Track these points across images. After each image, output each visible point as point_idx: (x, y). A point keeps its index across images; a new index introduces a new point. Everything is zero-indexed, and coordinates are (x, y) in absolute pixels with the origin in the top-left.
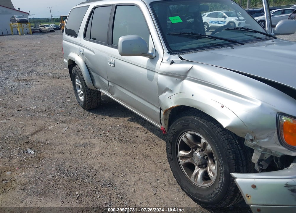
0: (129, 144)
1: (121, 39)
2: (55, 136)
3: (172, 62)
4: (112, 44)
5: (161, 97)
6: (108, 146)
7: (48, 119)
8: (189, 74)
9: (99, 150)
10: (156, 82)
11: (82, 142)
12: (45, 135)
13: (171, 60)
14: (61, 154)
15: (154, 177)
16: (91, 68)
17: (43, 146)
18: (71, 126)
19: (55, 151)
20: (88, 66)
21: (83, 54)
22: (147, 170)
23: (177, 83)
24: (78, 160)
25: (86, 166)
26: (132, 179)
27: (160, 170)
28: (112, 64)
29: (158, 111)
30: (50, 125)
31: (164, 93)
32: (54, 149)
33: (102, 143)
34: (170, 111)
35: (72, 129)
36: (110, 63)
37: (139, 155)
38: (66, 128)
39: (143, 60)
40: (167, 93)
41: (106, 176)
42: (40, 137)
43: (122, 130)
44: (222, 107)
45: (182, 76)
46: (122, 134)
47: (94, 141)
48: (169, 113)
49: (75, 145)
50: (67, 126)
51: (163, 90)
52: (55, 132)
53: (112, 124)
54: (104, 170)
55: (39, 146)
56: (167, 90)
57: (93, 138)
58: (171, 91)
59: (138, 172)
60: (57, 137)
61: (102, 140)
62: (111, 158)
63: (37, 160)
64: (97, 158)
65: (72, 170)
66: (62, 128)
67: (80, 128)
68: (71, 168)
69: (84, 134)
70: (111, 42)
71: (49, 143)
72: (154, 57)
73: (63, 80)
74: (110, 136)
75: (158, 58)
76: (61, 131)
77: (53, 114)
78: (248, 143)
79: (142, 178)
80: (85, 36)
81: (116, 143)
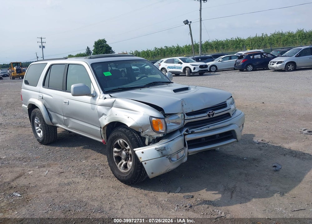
0: (110, 178)
1: (73, 86)
2: (38, 179)
3: (105, 98)
4: (66, 90)
5: (100, 119)
6: (91, 182)
7: (26, 165)
8: (114, 104)
9: (84, 186)
10: (97, 111)
11: (66, 181)
12: (26, 179)
13: (104, 97)
14: (48, 193)
15: (137, 201)
16: (49, 109)
17: (27, 189)
18: (51, 170)
19: (41, 192)
20: (47, 107)
21: (42, 98)
22: (130, 197)
23: (108, 109)
24: (67, 196)
25: (76, 199)
26: (119, 205)
27: (141, 195)
28: (67, 103)
29: (100, 129)
30: (30, 171)
31: (102, 116)
32: (40, 190)
33: (85, 181)
34: (106, 127)
35: (53, 172)
36: (65, 103)
37: (121, 186)
38: (47, 172)
39: (88, 98)
40: (103, 116)
41: (95, 205)
42: (22, 182)
43: (101, 169)
44: (128, 118)
45: (110, 106)
46: (102, 172)
47: (77, 180)
48: (105, 129)
49: (59, 185)
50: (47, 170)
51: (101, 115)
52: (36, 176)
53: (90, 164)
54: (92, 201)
55: (24, 190)
56: (103, 114)
57: (76, 177)
58: (106, 115)
59: (123, 199)
60: (40, 180)
61: (84, 178)
62: (97, 191)
63: (26, 201)
64: (84, 192)
65: (63, 204)
66: (43, 172)
67: (61, 170)
68: (61, 203)
69: (65, 175)
70: (65, 88)
71: (33, 186)
72: (94, 96)
73: (30, 129)
74: (91, 174)
75: (97, 96)
76: (43, 174)
77: (29, 161)
78: (142, 135)
79: (127, 202)
80: (44, 85)
81: (98, 179)
